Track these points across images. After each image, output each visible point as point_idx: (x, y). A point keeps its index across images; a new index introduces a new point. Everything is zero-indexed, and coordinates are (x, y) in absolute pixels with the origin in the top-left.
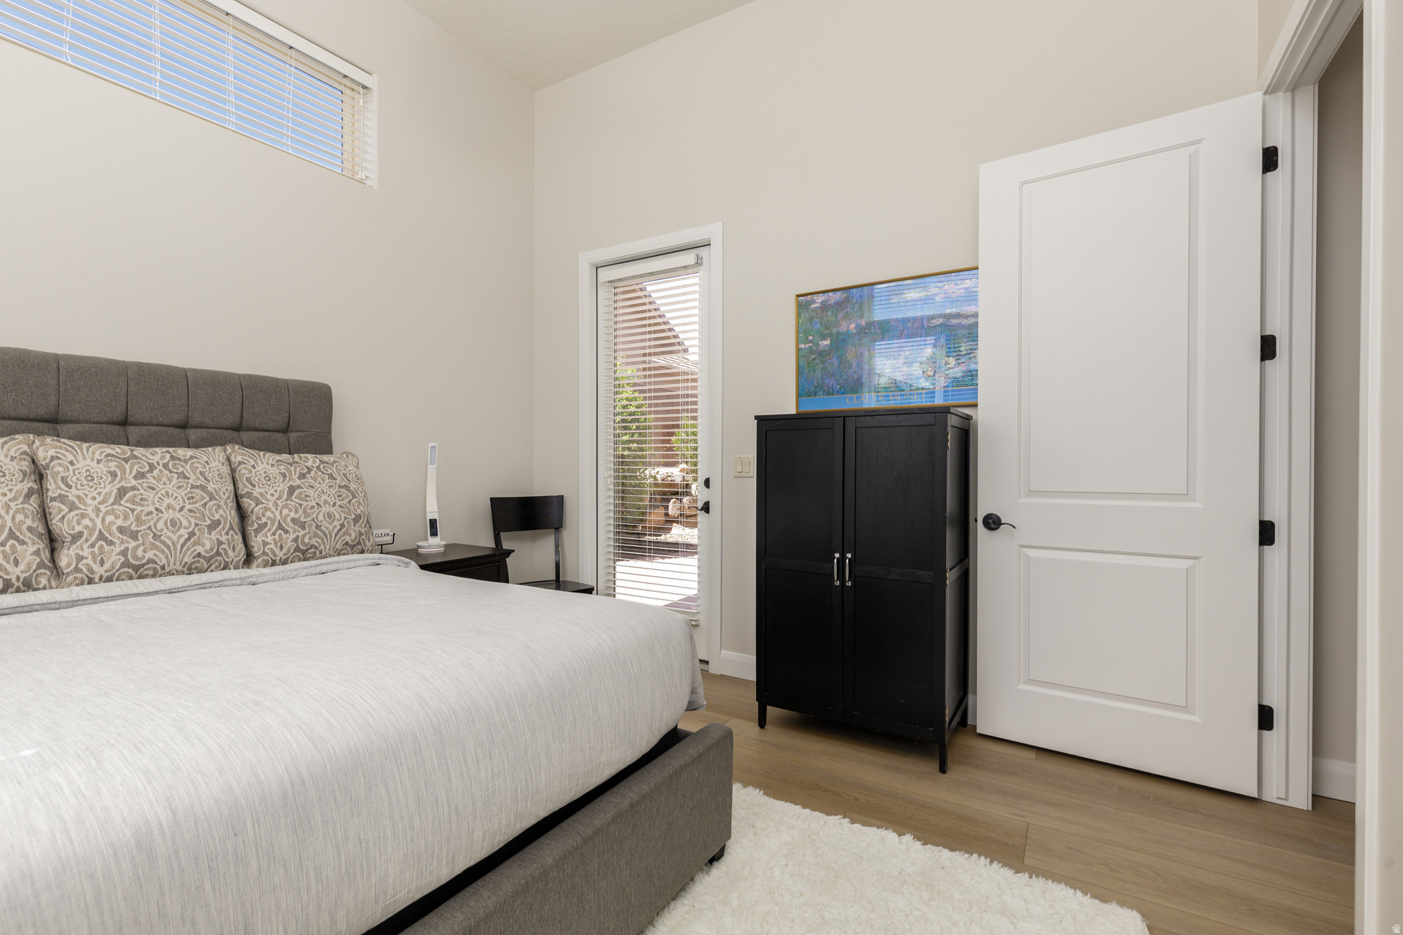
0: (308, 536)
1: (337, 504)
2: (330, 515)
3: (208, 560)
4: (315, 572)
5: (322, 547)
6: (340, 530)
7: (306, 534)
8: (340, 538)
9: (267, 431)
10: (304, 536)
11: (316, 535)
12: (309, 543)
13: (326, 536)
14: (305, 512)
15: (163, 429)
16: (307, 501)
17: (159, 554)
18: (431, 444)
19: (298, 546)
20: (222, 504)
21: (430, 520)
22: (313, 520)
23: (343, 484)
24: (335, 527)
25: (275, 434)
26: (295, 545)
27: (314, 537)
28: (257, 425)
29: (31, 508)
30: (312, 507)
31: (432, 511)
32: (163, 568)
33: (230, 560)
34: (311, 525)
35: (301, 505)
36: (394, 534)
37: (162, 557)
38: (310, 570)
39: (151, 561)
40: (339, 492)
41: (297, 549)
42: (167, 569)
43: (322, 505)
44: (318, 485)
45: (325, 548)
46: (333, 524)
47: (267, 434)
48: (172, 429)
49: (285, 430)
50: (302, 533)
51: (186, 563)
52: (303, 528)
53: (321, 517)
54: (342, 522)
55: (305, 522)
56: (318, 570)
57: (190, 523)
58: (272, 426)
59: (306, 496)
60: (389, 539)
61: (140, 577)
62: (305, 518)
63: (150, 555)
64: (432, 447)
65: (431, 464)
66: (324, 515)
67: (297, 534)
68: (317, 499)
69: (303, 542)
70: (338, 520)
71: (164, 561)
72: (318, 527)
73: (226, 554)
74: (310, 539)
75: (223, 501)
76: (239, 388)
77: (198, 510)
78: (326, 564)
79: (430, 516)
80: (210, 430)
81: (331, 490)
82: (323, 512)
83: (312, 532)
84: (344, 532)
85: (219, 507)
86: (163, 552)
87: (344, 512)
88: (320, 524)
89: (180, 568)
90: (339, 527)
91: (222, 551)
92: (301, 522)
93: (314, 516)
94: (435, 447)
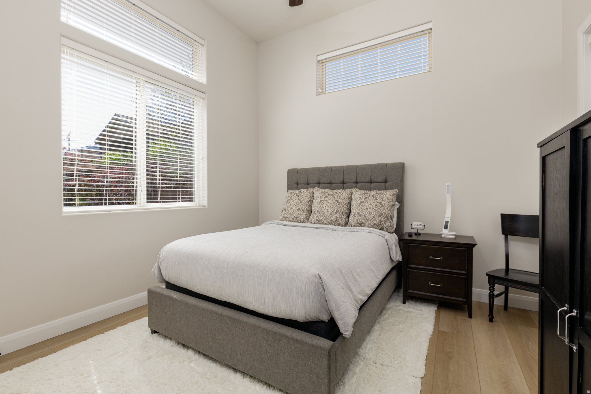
0: (361, 219)
1: (374, 209)
2: (370, 213)
3: (334, 222)
4: (351, 231)
5: (366, 224)
6: (373, 218)
7: (361, 218)
8: (372, 221)
9: (379, 182)
10: (360, 219)
11: (364, 219)
12: (361, 222)
13: (367, 220)
14: (362, 211)
15: (351, 184)
16: (364, 207)
17: (323, 218)
18: (447, 184)
19: (358, 222)
20: (342, 206)
21: (446, 221)
22: (364, 214)
23: (380, 202)
24: (371, 217)
25: (381, 183)
26: (357, 222)
27: (363, 220)
28: (375, 181)
29: (308, 204)
30: (365, 209)
31: (448, 217)
32: (324, 222)
33: (340, 223)
34: (363, 215)
35: (361, 208)
36: (424, 225)
37: (324, 219)
38: (350, 230)
39: (321, 220)
40: (377, 204)
41: (358, 223)
42: (325, 223)
43: (368, 209)
44: (369, 202)
45: (367, 224)
46: (370, 216)
47: (378, 184)
48: (353, 184)
49: (386, 182)
50: (360, 218)
51: (329, 222)
52: (360, 216)
53: (366, 213)
54: (374, 215)
55: (361, 214)
56: (352, 230)
57: (331, 211)
58: (380, 181)
59: (364, 205)
60: (421, 227)
61: (320, 224)
62: (361, 213)
63: (321, 218)
64: (447, 185)
65: (447, 194)
66: (368, 212)
67: (358, 218)
68: (367, 206)
69: (359, 221)
70: (373, 215)
71: (324, 221)
72: (365, 216)
73: (339, 221)
74: (362, 220)
75: (342, 205)
76: (370, 169)
77: (334, 207)
78: (355, 229)
79: (446, 219)
80: (362, 184)
81: (374, 203)
82: (368, 211)
83: (363, 218)
84: (374, 219)
85: (340, 207)
86: (324, 218)
87: (376, 212)
88: (366, 215)
89: (328, 223)
90: (372, 217)
91: (337, 220)
92: (360, 214)
93: (364, 212)
94: (449, 185)
